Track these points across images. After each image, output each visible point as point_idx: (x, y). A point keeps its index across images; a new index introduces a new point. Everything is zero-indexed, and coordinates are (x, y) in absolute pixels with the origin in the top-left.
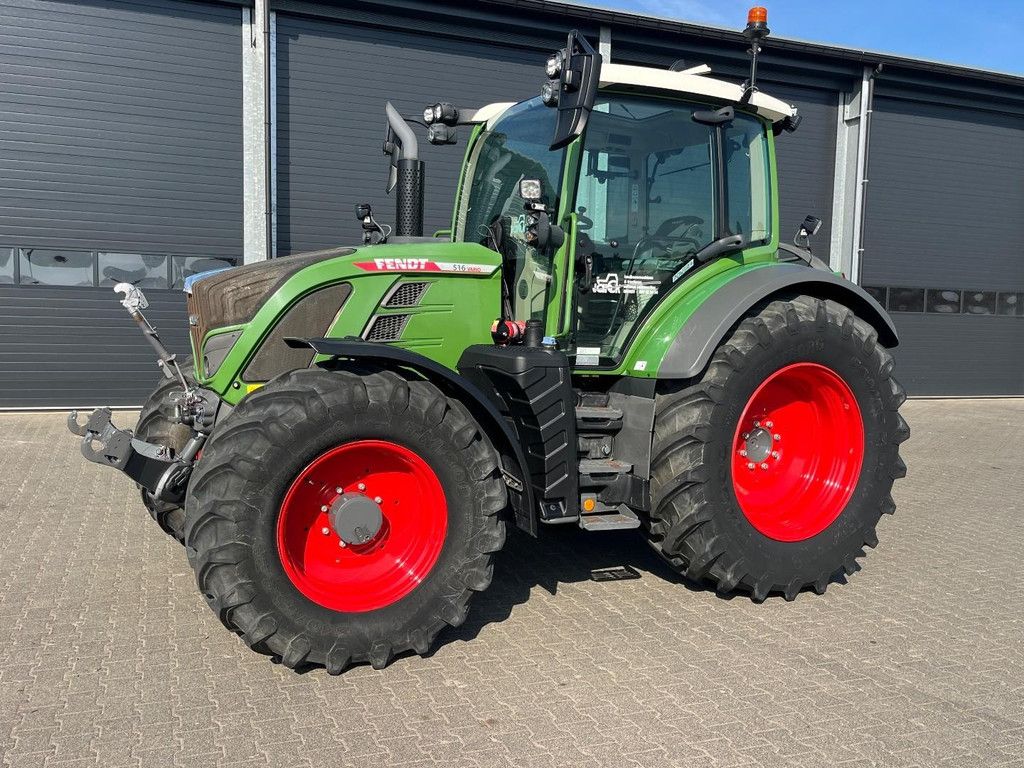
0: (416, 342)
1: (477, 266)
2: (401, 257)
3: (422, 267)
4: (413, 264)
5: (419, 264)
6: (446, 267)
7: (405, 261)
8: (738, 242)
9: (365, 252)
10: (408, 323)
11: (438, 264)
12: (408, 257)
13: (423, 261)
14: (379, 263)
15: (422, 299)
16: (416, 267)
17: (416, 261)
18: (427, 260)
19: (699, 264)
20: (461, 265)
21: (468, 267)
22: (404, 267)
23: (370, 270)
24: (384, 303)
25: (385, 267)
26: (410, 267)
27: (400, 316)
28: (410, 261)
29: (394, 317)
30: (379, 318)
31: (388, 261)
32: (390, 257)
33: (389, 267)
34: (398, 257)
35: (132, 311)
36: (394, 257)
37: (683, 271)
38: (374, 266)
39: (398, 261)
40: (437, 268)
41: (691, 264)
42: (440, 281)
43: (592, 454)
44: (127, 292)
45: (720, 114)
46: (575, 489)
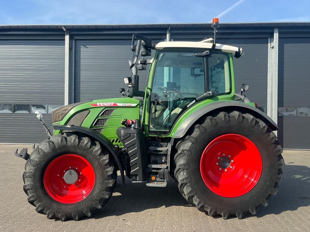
0: (110, 126)
1: (130, 104)
2: (105, 102)
3: (112, 105)
4: (109, 104)
5: (111, 104)
6: (119, 105)
7: (106, 103)
8: (210, 94)
9: (94, 102)
10: (108, 121)
11: (117, 104)
12: (107, 102)
13: (112, 103)
14: (98, 104)
15: (112, 114)
16: (110, 105)
17: (110, 103)
18: (114, 103)
19: (197, 101)
20: (125, 104)
21: (127, 105)
22: (106, 105)
23: (95, 107)
24: (100, 115)
25: (100, 105)
26: (108, 105)
27: (105, 119)
28: (108, 103)
29: (104, 119)
30: (98, 120)
31: (101, 103)
32: (102, 102)
33: (101, 105)
35: (39, 118)
36: (103, 102)
37: (191, 104)
38: (97, 105)
39: (104, 103)
40: (117, 105)
41: (194, 101)
42: (119, 109)
43: (159, 162)
44: (37, 113)
45: (204, 53)
46: (141, 172)
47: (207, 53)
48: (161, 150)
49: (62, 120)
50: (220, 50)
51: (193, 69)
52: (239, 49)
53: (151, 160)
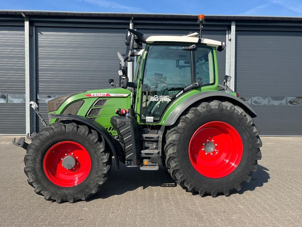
0: (104, 115)
1: (122, 94)
2: (99, 93)
3: (105, 95)
4: (102, 94)
5: (104, 94)
6: (112, 95)
7: (100, 94)
8: (196, 85)
9: (88, 92)
10: (101, 111)
11: (110, 94)
12: (100, 93)
13: (105, 94)
14: (92, 95)
15: (106, 103)
16: (103, 95)
17: (103, 94)
18: (107, 93)
19: (185, 92)
20: (117, 94)
21: (119, 95)
22: (99, 95)
23: (89, 97)
24: (94, 105)
25: (94, 95)
26: (101, 95)
27: (99, 109)
28: (101, 94)
29: (97, 109)
30: (92, 109)
31: (95, 94)
32: (95, 93)
33: (95, 95)
34: (97, 93)
35: (34, 108)
37: (179, 94)
38: (90, 95)
39: (98, 94)
40: (110, 95)
41: (182, 92)
42: (111, 99)
43: (150, 148)
44: (32, 104)
45: (191, 47)
46: (135, 157)
47: (193, 47)
48: (153, 137)
49: (57, 110)
50: (205, 44)
51: (178, 61)
52: (222, 43)
53: (144, 146)
